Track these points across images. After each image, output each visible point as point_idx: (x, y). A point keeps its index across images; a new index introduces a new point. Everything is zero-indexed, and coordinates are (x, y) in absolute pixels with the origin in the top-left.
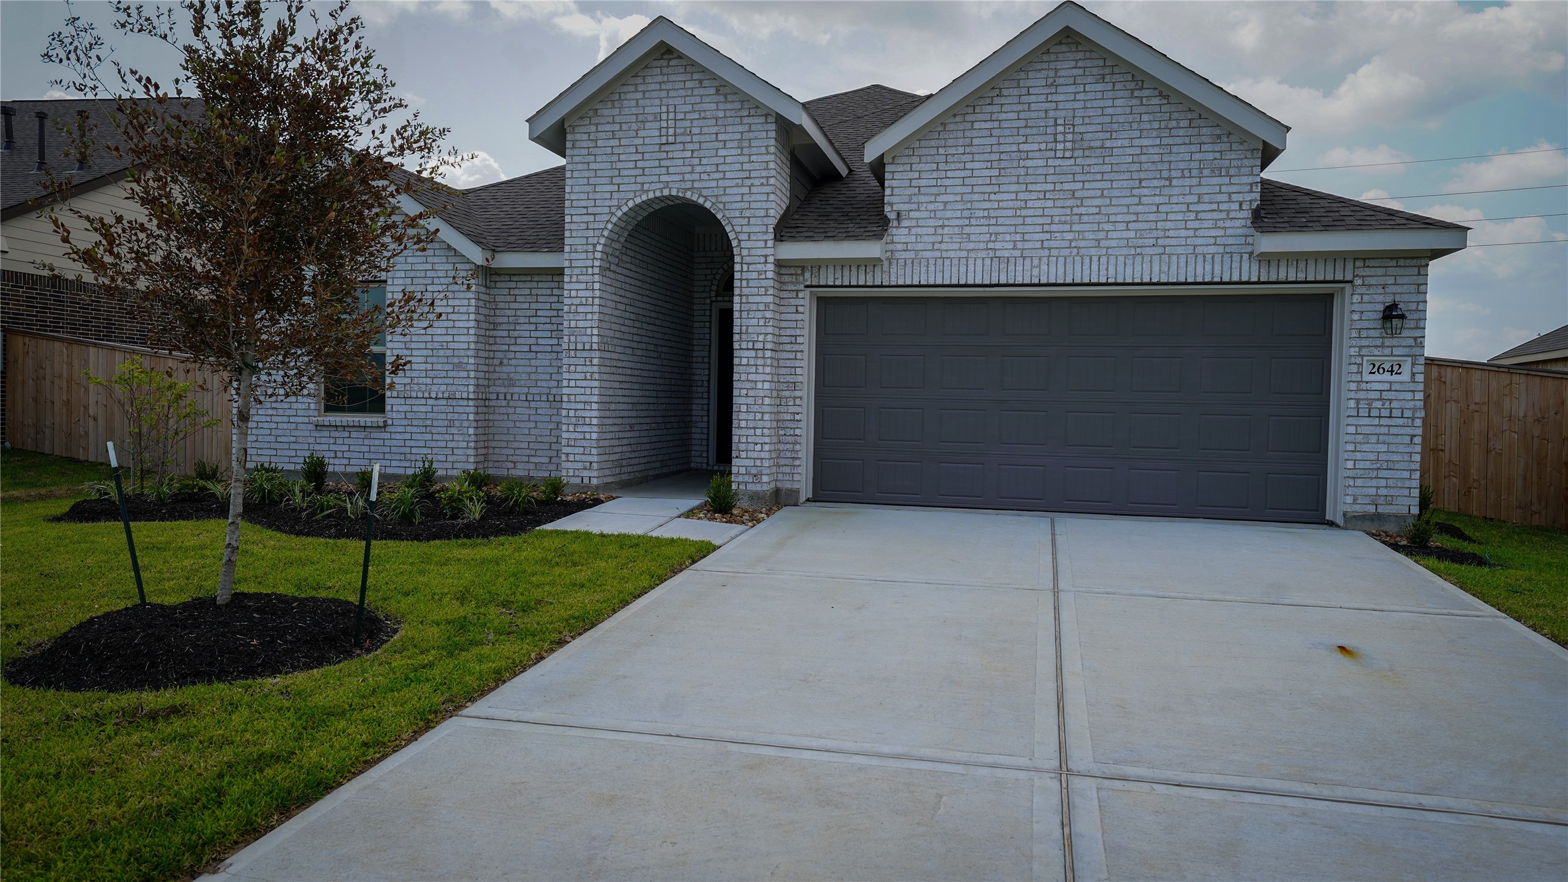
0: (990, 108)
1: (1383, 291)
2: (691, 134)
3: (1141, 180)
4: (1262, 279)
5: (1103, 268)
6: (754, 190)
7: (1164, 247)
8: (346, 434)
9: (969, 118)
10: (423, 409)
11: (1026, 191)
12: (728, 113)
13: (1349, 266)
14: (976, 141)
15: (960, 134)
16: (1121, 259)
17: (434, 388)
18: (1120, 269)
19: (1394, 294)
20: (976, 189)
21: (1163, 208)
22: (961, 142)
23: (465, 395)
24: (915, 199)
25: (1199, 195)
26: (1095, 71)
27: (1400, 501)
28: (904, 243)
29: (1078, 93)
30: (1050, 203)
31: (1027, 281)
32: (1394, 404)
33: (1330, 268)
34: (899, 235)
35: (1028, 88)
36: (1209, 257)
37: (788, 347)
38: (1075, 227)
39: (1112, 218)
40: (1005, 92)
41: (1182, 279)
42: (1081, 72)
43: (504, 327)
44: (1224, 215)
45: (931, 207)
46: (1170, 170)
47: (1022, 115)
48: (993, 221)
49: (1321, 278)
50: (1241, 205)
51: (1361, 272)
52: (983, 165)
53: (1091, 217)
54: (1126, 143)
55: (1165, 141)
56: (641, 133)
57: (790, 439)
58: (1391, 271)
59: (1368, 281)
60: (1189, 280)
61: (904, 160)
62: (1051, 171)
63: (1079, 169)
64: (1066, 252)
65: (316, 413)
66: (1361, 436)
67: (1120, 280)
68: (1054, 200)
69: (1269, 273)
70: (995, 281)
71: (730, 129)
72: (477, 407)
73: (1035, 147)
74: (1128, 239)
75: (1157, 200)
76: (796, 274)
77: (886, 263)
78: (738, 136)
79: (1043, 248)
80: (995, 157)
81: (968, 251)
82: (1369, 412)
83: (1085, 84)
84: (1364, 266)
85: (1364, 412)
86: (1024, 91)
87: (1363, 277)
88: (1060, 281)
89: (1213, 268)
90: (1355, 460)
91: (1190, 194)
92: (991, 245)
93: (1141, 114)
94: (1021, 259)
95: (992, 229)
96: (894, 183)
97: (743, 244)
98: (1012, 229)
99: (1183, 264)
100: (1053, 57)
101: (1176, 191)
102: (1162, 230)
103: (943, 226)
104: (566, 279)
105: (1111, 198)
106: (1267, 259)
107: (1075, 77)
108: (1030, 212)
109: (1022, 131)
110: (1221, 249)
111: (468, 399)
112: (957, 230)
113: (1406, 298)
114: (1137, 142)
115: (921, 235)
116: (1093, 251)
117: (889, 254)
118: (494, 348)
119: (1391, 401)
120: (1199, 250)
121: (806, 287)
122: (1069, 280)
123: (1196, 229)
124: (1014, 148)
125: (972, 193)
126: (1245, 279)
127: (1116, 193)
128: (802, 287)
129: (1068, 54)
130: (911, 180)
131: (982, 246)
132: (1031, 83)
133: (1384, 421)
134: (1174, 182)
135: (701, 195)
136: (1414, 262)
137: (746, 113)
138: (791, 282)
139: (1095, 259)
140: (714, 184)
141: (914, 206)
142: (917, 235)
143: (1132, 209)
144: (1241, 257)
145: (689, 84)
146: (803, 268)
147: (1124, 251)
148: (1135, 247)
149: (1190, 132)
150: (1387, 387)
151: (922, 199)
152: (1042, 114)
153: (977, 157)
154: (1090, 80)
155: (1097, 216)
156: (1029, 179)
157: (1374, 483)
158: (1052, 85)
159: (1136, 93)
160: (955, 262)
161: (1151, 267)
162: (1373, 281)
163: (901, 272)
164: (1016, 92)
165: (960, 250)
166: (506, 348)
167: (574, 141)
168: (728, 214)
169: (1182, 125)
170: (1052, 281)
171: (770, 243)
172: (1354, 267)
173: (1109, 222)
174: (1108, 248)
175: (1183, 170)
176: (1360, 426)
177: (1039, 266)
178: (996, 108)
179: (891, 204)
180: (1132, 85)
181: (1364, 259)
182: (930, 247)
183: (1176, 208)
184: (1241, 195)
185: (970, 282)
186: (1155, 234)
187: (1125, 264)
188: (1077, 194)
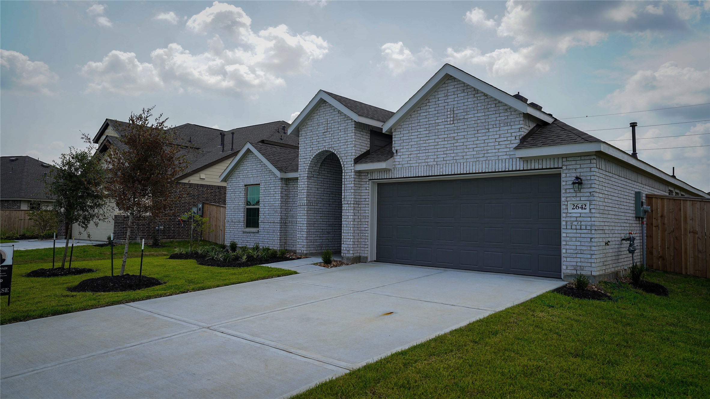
0: (425, 108)
1: (575, 171)
2: (331, 128)
3: (478, 130)
4: (525, 169)
5: (465, 167)
6: (348, 146)
7: (487, 157)
8: (250, 235)
9: (419, 112)
10: (267, 226)
11: (438, 138)
12: (342, 120)
13: (560, 161)
14: (421, 121)
15: (416, 119)
16: (471, 163)
17: (270, 219)
18: (471, 167)
19: (580, 172)
20: (422, 139)
21: (486, 141)
22: (416, 122)
23: (277, 222)
24: (402, 145)
25: (500, 135)
26: (461, 89)
27: (586, 269)
28: (398, 162)
29: (455, 98)
30: (446, 142)
31: (438, 174)
32: (583, 223)
33: (552, 162)
34: (397, 158)
35: (438, 98)
36: (504, 160)
37: (363, 203)
38: (455, 151)
39: (468, 147)
40: (430, 101)
41: (494, 170)
42: (456, 89)
43: (292, 198)
44: (509, 142)
45: (407, 147)
46: (488, 125)
47: (436, 109)
48: (427, 151)
49: (548, 167)
50: (515, 137)
51: (565, 163)
52: (424, 129)
53: (461, 147)
54: (472, 116)
55: (486, 114)
56: (318, 129)
57: (364, 237)
58: (578, 162)
59: (569, 167)
60: (496, 171)
61: (399, 130)
62: (446, 129)
63: (456, 128)
64: (452, 162)
65: (244, 228)
66: (569, 238)
67: (471, 172)
68: (447, 141)
69: (527, 166)
70: (428, 175)
71: (342, 125)
72: (281, 226)
73: (441, 121)
74: (474, 155)
75: (484, 138)
76: (366, 176)
77: (393, 170)
78: (344, 128)
79: (444, 160)
80: (427, 126)
81: (419, 163)
82: (571, 227)
83: (457, 94)
84: (567, 161)
85: (569, 227)
86: (437, 99)
87: (566, 165)
88: (450, 173)
89: (505, 165)
90: (566, 249)
91: (496, 134)
92: (426, 161)
93: (477, 104)
94: (436, 165)
95: (427, 154)
96: (396, 139)
97: (345, 166)
98: (433, 154)
99: (494, 164)
100: (446, 85)
101: (491, 134)
102: (486, 150)
103: (411, 154)
104: (299, 181)
105: (467, 138)
106: (525, 160)
107: (454, 92)
108: (439, 147)
109: (436, 115)
110: (508, 157)
111: (278, 223)
112: (415, 155)
113: (585, 174)
114: (476, 115)
115: (404, 158)
116: (461, 161)
117: (394, 166)
118: (289, 205)
119: (581, 222)
120: (500, 158)
121: (370, 180)
122: (453, 173)
123: (499, 149)
124: (434, 122)
125: (420, 141)
126: (518, 169)
127: (469, 136)
128: (367, 180)
129: (452, 83)
130: (401, 137)
131: (423, 161)
132: (439, 96)
133: (578, 231)
134: (490, 130)
135: (333, 149)
136: (588, 158)
137: (346, 119)
138: (364, 178)
139: (462, 164)
140: (337, 145)
141: (402, 147)
142: (402, 158)
143: (475, 142)
144: (516, 160)
145: (331, 111)
146: (368, 173)
147: (472, 160)
148: (476, 158)
149: (496, 109)
150: (579, 215)
151: (404, 144)
152: (443, 108)
153: (422, 127)
154: (459, 92)
155: (463, 146)
156: (439, 133)
157: (575, 260)
158: (446, 96)
159: (476, 95)
160: (415, 168)
161: (482, 166)
162: (571, 167)
163: (398, 173)
164: (434, 100)
165: (416, 163)
166: (291, 205)
167: (301, 134)
168: (341, 155)
169: (492, 106)
170: (447, 173)
171: (353, 165)
172: (562, 161)
173: (467, 148)
174: (467, 159)
175: (493, 125)
176: (568, 233)
177: (443, 168)
178: (428, 107)
179: (394, 147)
180: (474, 93)
181: (566, 158)
182: (406, 162)
183: (491, 141)
184: (516, 133)
185: (420, 175)
186: (483, 152)
187: (473, 165)
188: (456, 138)
